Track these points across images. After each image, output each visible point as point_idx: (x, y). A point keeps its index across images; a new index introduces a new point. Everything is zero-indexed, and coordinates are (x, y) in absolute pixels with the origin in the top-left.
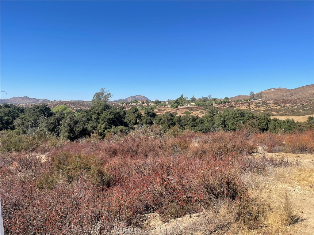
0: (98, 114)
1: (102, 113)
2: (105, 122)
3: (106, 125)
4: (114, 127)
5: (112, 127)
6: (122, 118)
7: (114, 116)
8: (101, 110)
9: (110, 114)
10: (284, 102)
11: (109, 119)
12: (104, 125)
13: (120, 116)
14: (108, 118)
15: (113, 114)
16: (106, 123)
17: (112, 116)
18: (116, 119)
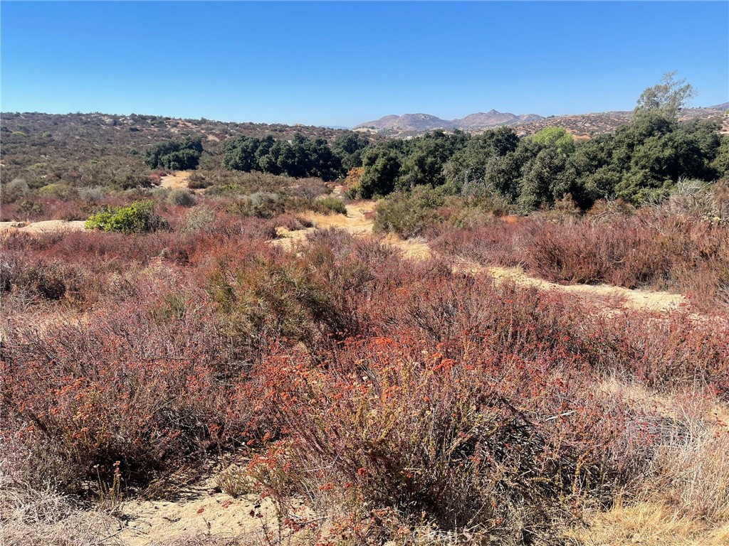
0: (631, 146)
1: (643, 144)
2: (643, 167)
3: (645, 176)
4: (671, 181)
5: (663, 180)
6: (702, 156)
7: (677, 152)
8: (640, 134)
9: (665, 145)
11: (658, 160)
12: (639, 176)
13: (697, 151)
14: (654, 157)
15: (672, 147)
16: (647, 170)
17: (668, 152)
18: (681, 160)
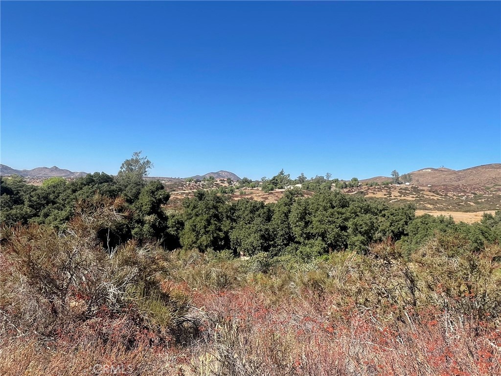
10: (447, 189)
